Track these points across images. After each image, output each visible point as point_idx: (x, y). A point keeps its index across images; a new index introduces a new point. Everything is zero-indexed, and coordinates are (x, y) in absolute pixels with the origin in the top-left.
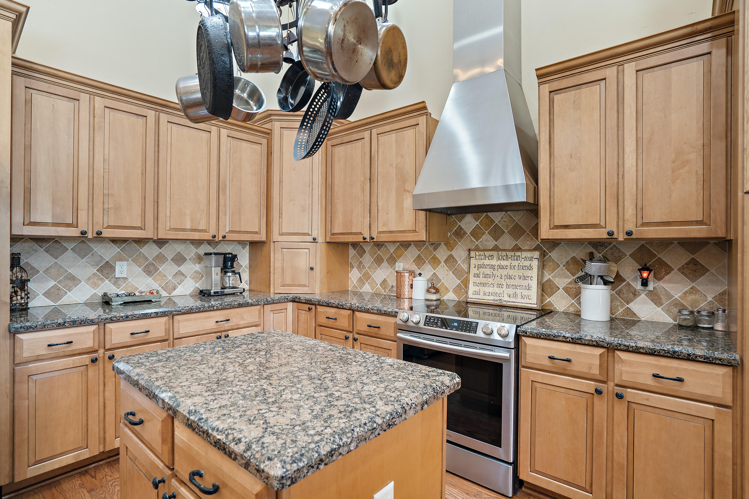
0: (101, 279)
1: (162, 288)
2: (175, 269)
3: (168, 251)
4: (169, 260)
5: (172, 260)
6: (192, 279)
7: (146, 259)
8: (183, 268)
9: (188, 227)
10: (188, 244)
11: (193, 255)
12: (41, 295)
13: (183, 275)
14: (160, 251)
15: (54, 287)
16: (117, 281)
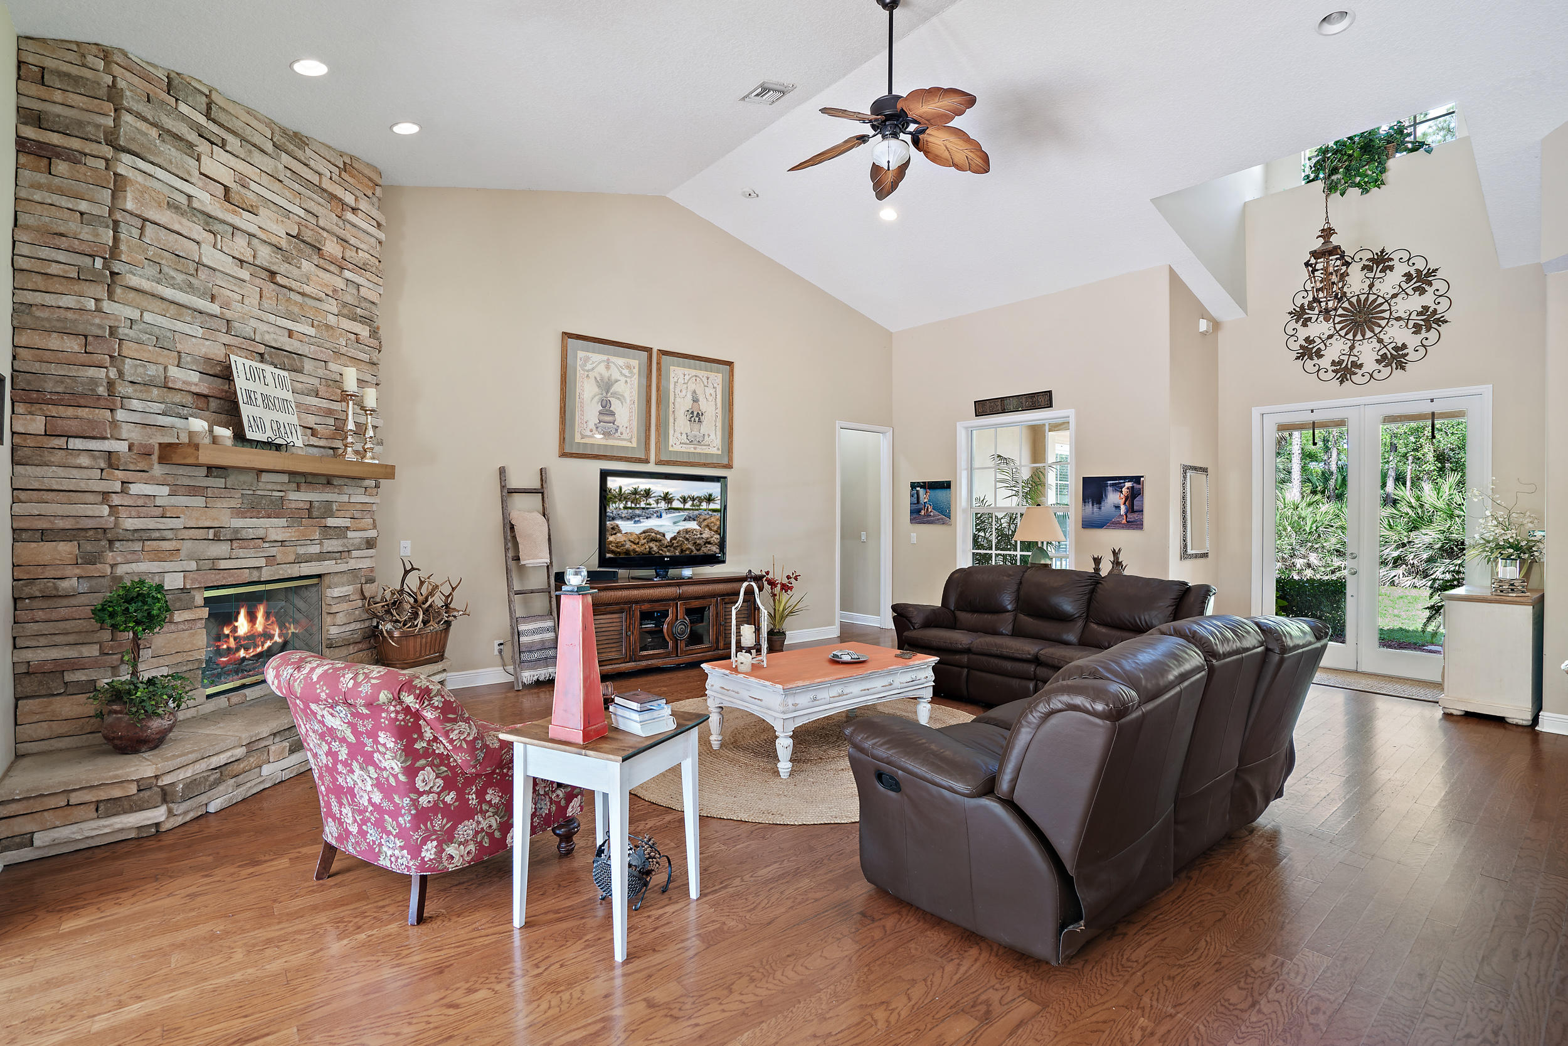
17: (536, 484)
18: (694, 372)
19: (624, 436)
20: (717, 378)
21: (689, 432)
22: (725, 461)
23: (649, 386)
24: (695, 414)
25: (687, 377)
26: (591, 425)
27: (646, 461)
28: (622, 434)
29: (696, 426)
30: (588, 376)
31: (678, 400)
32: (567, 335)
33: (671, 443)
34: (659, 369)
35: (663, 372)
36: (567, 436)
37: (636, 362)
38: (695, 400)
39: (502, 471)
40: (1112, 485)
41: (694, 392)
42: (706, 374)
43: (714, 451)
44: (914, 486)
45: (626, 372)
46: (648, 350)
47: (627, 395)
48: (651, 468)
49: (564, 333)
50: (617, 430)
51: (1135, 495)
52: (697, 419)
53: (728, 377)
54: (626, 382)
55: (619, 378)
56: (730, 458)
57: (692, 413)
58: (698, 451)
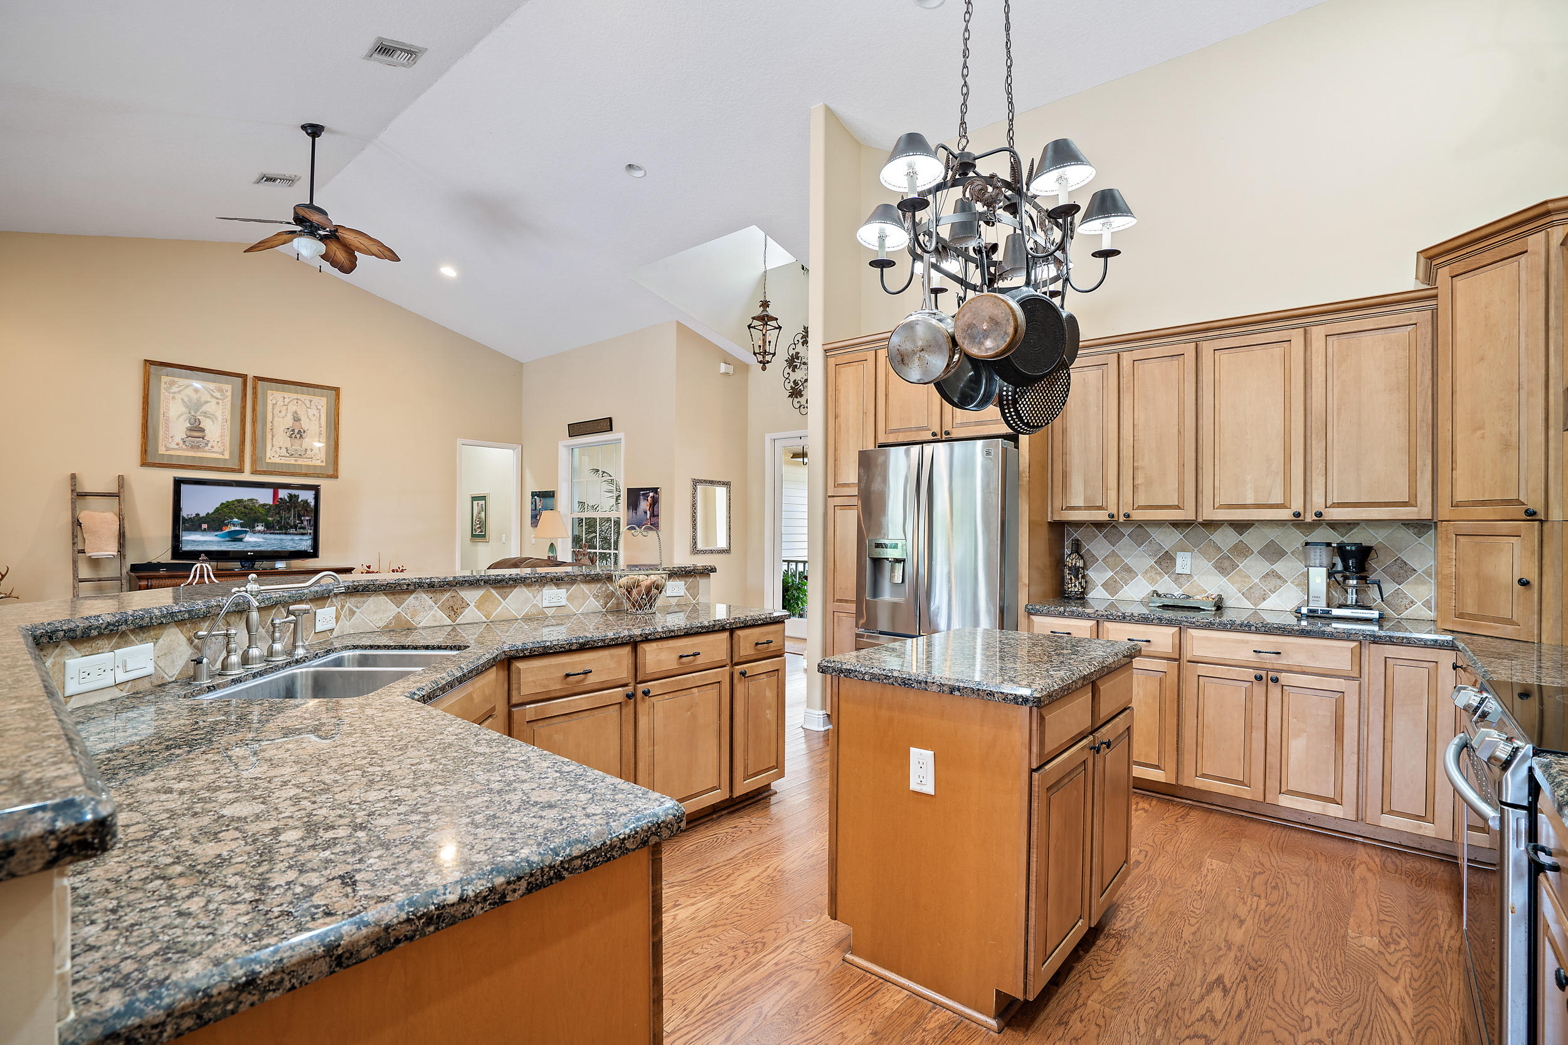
0: (1160, 573)
1: (1243, 594)
2: (1265, 567)
3: (1253, 539)
4: (1255, 552)
5: (1259, 553)
6: (1297, 585)
7: (1219, 549)
8: (1280, 567)
9: (1250, 501)
10: (1289, 527)
11: (1299, 545)
12: (1100, 586)
13: (1280, 577)
14: (1241, 538)
15: (1111, 578)
16: (1178, 578)
17: (114, 489)
18: (295, 396)
19: (216, 449)
20: (321, 402)
21: (289, 446)
22: (331, 472)
23: (244, 407)
24: (296, 431)
25: (287, 400)
26: (178, 439)
27: (241, 471)
28: (212, 447)
29: (297, 441)
30: (173, 398)
31: (276, 419)
32: (148, 363)
33: (268, 455)
34: (255, 393)
35: (260, 396)
36: (149, 449)
37: (229, 388)
38: (297, 419)
39: (73, 477)
40: (643, 494)
41: (296, 412)
42: (309, 397)
43: (318, 463)
44: (534, 494)
45: (218, 395)
46: (244, 377)
47: (219, 414)
48: (246, 477)
49: (146, 361)
50: (207, 444)
51: (655, 502)
52: (298, 436)
53: (333, 402)
54: (218, 403)
55: (209, 400)
56: (336, 469)
57: (293, 430)
58: (299, 463)
